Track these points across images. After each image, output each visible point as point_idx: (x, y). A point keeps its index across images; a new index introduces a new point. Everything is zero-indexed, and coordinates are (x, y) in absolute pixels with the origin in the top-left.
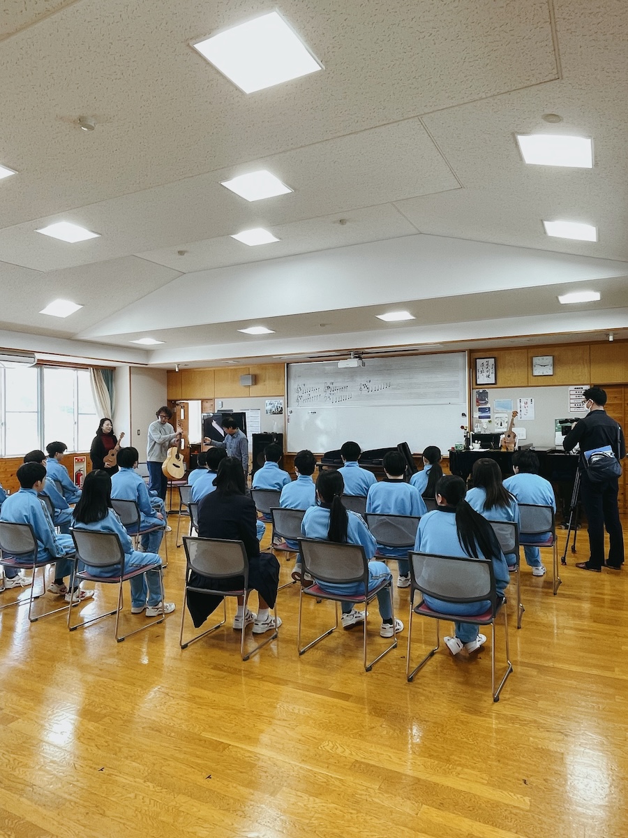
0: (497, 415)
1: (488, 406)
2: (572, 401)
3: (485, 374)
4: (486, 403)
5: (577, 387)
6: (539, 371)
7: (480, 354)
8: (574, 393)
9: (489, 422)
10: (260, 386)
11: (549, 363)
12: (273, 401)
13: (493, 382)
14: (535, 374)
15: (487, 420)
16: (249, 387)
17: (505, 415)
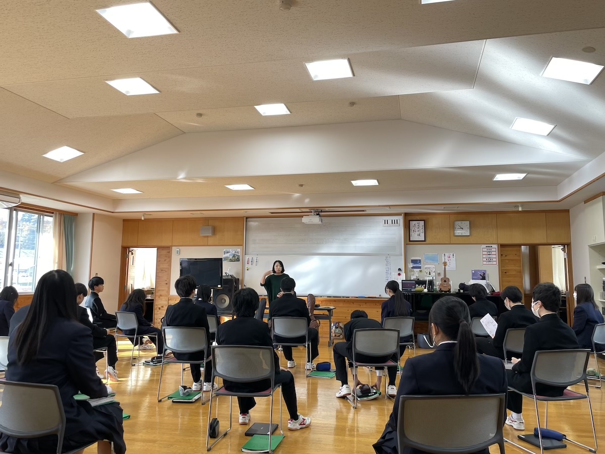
0: (426, 266)
1: (419, 258)
2: (484, 256)
3: (417, 233)
5: (487, 245)
6: (458, 232)
7: (410, 218)
8: (486, 250)
9: (421, 271)
10: (218, 236)
11: (467, 227)
12: (231, 249)
13: (423, 240)
14: (456, 234)
15: (418, 270)
16: (207, 236)
17: (433, 266)
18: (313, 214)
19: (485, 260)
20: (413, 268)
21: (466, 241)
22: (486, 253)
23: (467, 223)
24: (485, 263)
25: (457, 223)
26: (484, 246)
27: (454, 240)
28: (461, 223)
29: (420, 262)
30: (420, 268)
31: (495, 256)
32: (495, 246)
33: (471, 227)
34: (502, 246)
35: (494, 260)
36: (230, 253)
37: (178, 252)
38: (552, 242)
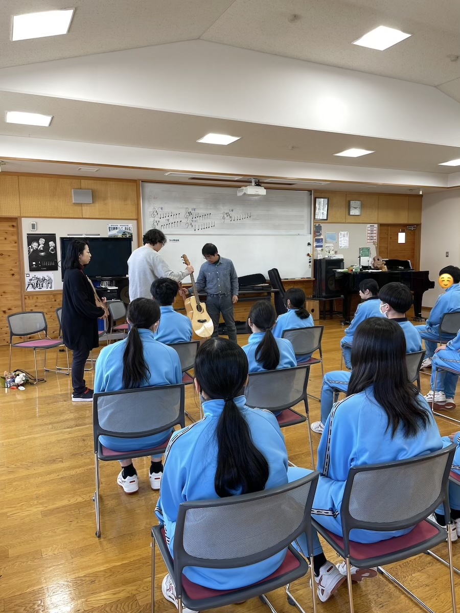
0: (327, 245)
1: (322, 237)
2: (369, 235)
4: (320, 235)
5: (371, 225)
6: (353, 212)
7: (318, 195)
8: (369, 229)
9: (322, 250)
10: (98, 205)
11: (359, 206)
12: (119, 225)
13: (326, 218)
14: (351, 214)
15: (320, 249)
16: (81, 205)
17: (332, 245)
18: (253, 184)
19: (369, 238)
20: (317, 247)
21: (357, 220)
22: (369, 232)
23: (358, 203)
24: (368, 241)
25: (352, 203)
26: (369, 225)
27: (349, 219)
28: (355, 203)
29: (322, 241)
30: (321, 246)
31: (375, 235)
32: (376, 226)
33: (363, 207)
34: (381, 226)
35: (375, 238)
36: (118, 230)
37: (33, 226)
38: (411, 222)
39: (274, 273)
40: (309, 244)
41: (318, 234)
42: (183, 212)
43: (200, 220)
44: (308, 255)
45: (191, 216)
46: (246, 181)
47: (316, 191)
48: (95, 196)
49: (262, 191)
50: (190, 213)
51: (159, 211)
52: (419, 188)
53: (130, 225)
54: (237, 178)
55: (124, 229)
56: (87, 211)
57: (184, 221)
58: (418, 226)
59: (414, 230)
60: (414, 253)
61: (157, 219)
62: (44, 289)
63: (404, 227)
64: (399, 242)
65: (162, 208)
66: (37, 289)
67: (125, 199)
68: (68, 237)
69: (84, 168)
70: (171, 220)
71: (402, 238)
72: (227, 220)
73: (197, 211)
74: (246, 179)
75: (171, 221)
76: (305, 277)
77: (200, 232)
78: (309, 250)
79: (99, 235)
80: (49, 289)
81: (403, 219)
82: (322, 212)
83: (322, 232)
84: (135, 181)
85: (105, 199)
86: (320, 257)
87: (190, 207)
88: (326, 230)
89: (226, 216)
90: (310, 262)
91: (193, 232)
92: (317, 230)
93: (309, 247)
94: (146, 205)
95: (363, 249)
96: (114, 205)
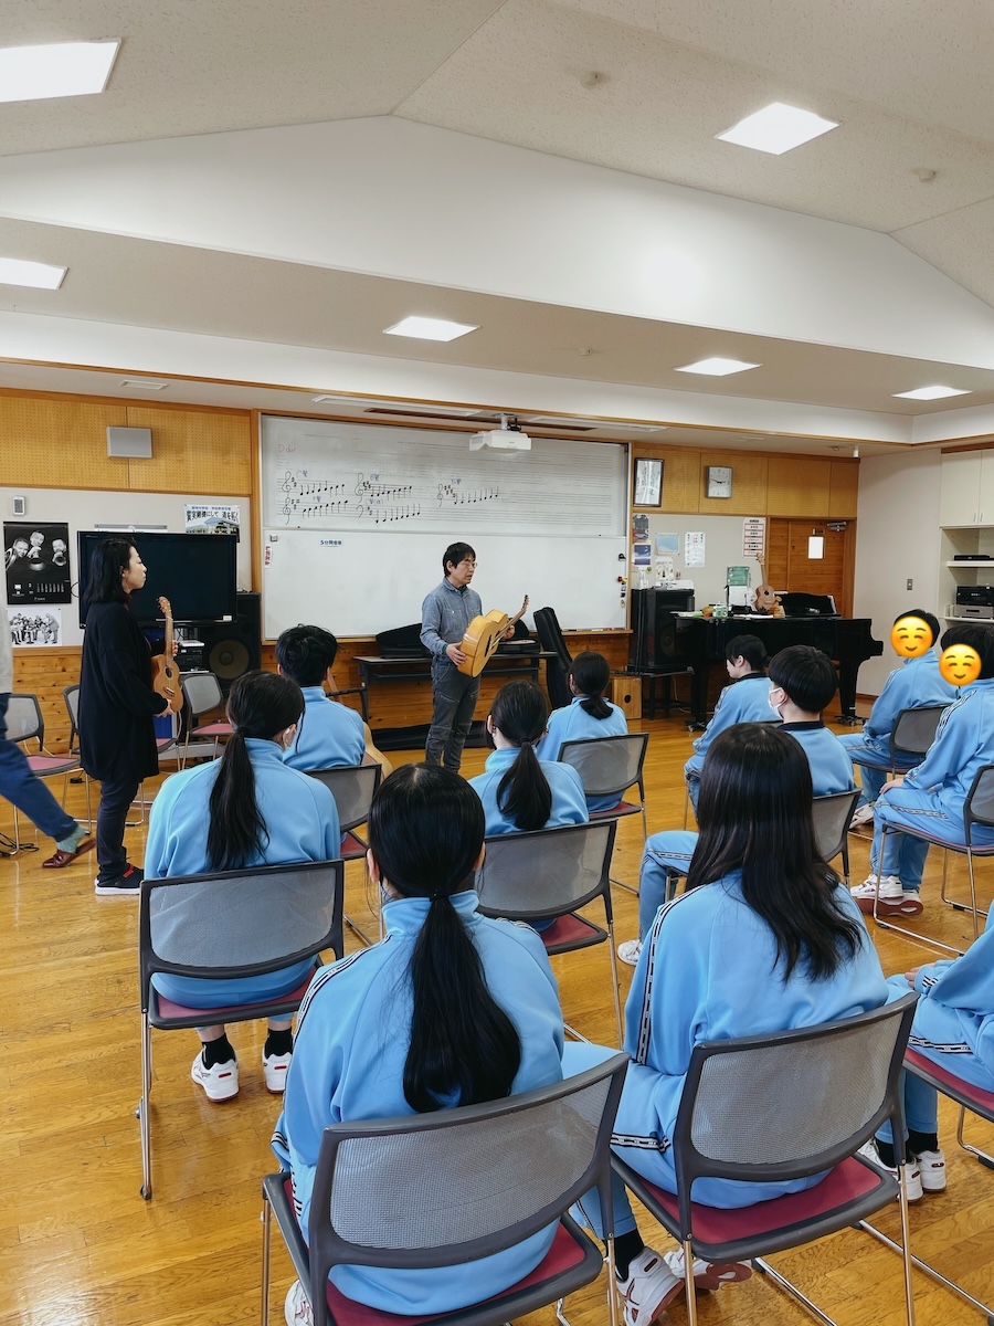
0: (659, 559)
1: (648, 542)
2: (747, 540)
3: (647, 487)
4: (645, 538)
5: (752, 519)
6: (715, 490)
7: (640, 452)
8: (748, 527)
9: (649, 570)
10: (164, 463)
11: (727, 480)
12: (210, 507)
13: (657, 503)
14: (710, 495)
15: (645, 567)
16: (126, 460)
17: (669, 559)
18: (504, 425)
19: (747, 546)
20: (637, 563)
21: (723, 509)
22: (748, 533)
23: (727, 471)
24: (747, 553)
25: (713, 471)
26: (747, 520)
27: (706, 506)
28: (719, 471)
29: (649, 550)
30: (648, 562)
31: (760, 540)
32: (762, 521)
33: (735, 480)
34: (774, 521)
35: (760, 547)
36: (208, 518)
37: (18, 505)
38: (835, 515)
39: (546, 617)
40: (621, 557)
41: (642, 536)
42: (352, 483)
43: (389, 502)
44: (620, 579)
45: (370, 491)
46: (487, 419)
47: (637, 444)
48: (157, 441)
49: (522, 442)
50: (367, 485)
51: (299, 478)
52: (853, 443)
53: (235, 508)
54: (468, 413)
55: (220, 515)
56: (139, 475)
57: (353, 501)
58: (851, 523)
59: (841, 533)
60: (841, 579)
61: (294, 495)
62: (39, 644)
63: (820, 526)
64: (810, 557)
65: (305, 473)
66: (23, 645)
67: (225, 451)
68: (96, 530)
69: (135, 382)
70: (326, 498)
71: (816, 547)
72: (448, 500)
73: (382, 481)
74: (488, 414)
75: (324, 501)
76: (613, 627)
77: (388, 526)
78: (622, 569)
79: (165, 527)
80: (50, 644)
81: (820, 505)
82: (649, 490)
83: (650, 531)
84: (247, 413)
85: (180, 449)
86: (643, 585)
87: (369, 471)
88: (658, 527)
89: (444, 492)
90: (623, 595)
91: (373, 526)
92: (639, 528)
93: (622, 563)
94: (271, 465)
95: (734, 569)
96: (200, 463)
